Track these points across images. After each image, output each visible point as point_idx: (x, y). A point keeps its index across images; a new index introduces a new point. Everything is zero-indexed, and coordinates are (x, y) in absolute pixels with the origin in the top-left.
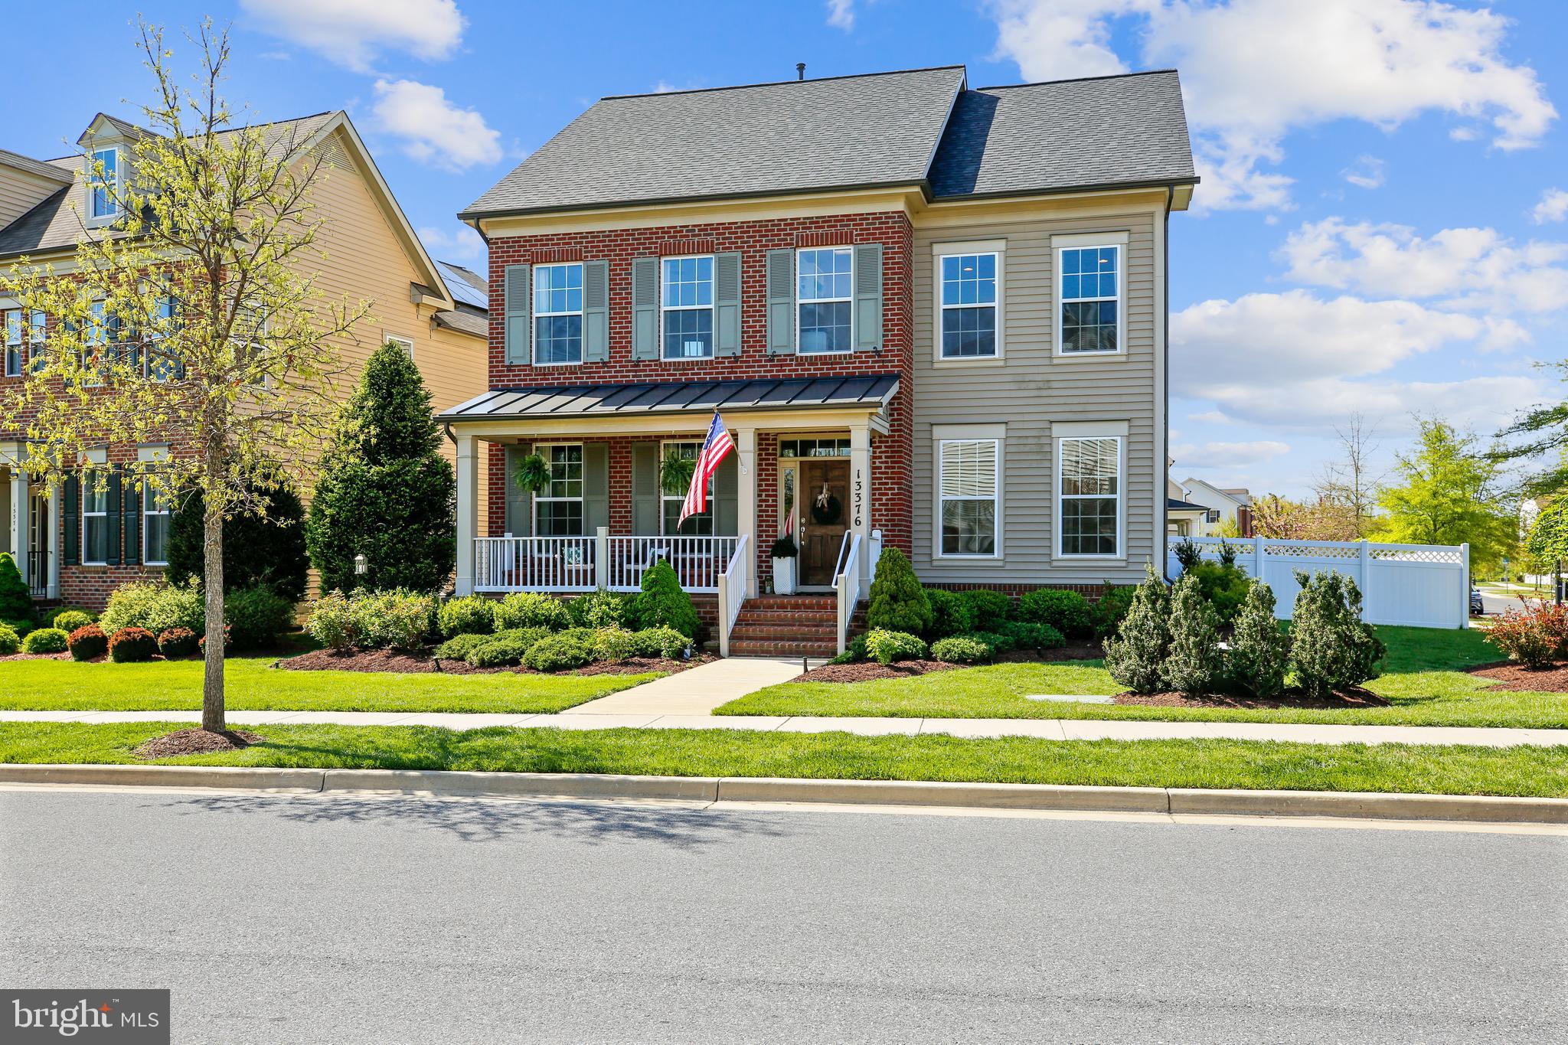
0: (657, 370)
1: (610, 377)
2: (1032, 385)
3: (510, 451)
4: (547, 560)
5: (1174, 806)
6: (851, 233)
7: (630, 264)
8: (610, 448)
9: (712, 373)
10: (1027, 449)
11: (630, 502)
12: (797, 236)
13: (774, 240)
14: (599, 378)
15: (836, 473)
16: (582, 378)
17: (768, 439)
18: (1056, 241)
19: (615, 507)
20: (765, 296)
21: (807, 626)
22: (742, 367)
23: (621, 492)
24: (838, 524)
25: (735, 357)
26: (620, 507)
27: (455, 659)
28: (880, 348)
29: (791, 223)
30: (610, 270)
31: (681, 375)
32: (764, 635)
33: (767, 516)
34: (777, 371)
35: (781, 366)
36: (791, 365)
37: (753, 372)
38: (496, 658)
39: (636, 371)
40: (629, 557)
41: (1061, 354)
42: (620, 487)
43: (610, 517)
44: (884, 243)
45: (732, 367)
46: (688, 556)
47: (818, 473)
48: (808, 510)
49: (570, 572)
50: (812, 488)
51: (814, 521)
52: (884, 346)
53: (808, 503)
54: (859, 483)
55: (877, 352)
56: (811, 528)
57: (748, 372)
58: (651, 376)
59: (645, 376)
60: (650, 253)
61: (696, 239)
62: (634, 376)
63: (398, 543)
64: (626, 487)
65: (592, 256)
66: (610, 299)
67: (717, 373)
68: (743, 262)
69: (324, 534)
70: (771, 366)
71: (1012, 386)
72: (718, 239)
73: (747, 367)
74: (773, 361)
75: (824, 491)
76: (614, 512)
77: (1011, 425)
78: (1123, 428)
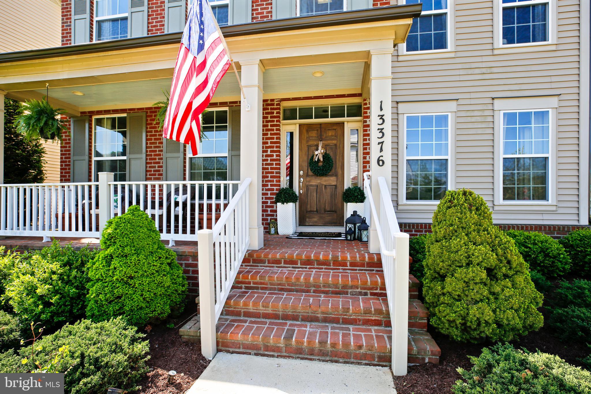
2: (478, 71)
3: (74, 121)
8: (147, 116)
11: (162, 159)
15: (330, 133)
17: (273, 105)
19: (151, 163)
23: (155, 151)
24: (332, 176)
26: (155, 163)
33: (271, 168)
40: (153, 203)
41: (501, 46)
42: (155, 147)
43: (147, 171)
46: (214, 202)
47: (314, 134)
48: (305, 164)
50: (309, 147)
51: (310, 173)
53: (305, 158)
54: (381, 117)
56: (308, 179)
64: (159, 147)
66: (149, 1)
71: (462, 72)
75: (320, 148)
76: (150, 167)
77: (460, 102)
78: (554, 102)
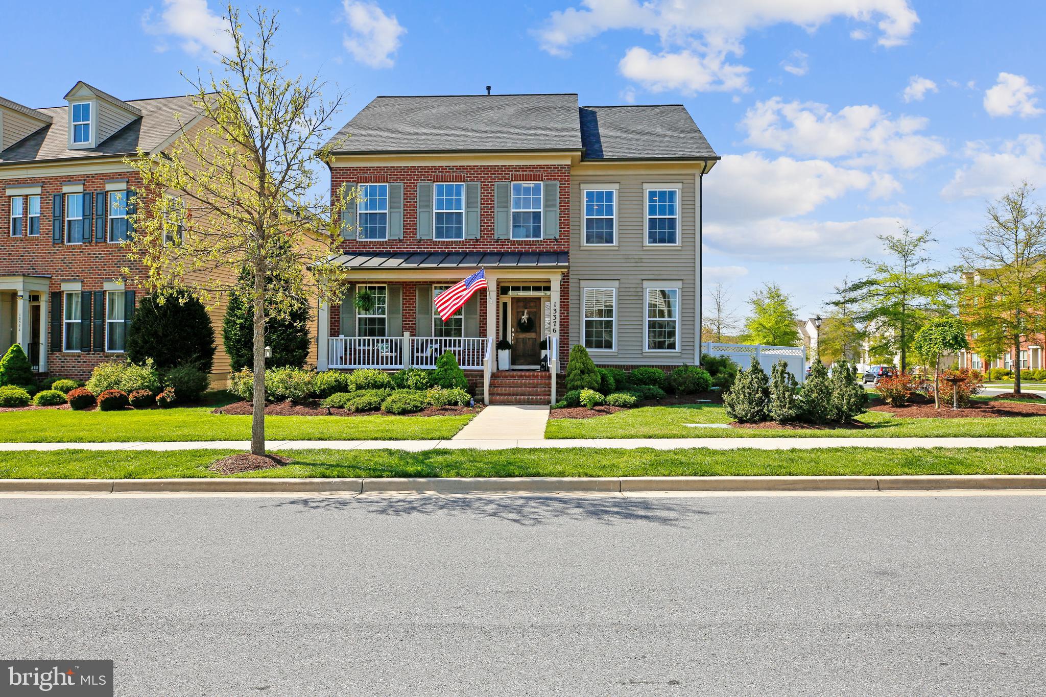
0: (431, 245)
1: (404, 248)
2: (633, 260)
4: (369, 351)
5: (881, 486)
6: (542, 175)
7: (416, 186)
8: (403, 288)
9: (463, 248)
10: (630, 294)
11: (415, 318)
12: (512, 175)
13: (499, 177)
14: (397, 248)
15: (532, 304)
16: (387, 248)
18: (645, 185)
19: (406, 321)
20: (494, 207)
21: (529, 387)
22: (480, 245)
23: (410, 313)
24: (533, 332)
25: (476, 239)
26: (409, 321)
27: (336, 407)
28: (557, 237)
29: (508, 168)
30: (404, 189)
31: (445, 248)
32: (507, 392)
34: (500, 248)
35: (502, 245)
36: (508, 245)
37: (486, 248)
38: (366, 406)
39: (419, 245)
40: (417, 349)
41: (648, 244)
42: (409, 310)
43: (403, 327)
44: (560, 181)
45: (474, 245)
47: (521, 304)
48: (515, 324)
49: (382, 357)
50: (518, 312)
51: (519, 330)
52: (560, 236)
53: (516, 320)
54: (555, 310)
55: (556, 240)
56: (517, 334)
57: (484, 248)
58: (428, 248)
59: (424, 248)
60: (428, 180)
61: (455, 174)
62: (417, 248)
63: (281, 340)
64: (413, 310)
65: (393, 180)
66: (404, 205)
67: (466, 248)
68: (481, 188)
69: (235, 334)
70: (497, 245)
71: (623, 261)
72: (467, 174)
73: (483, 245)
74: (498, 242)
75: (525, 314)
76: (405, 324)
77: (622, 281)
78: (679, 284)
